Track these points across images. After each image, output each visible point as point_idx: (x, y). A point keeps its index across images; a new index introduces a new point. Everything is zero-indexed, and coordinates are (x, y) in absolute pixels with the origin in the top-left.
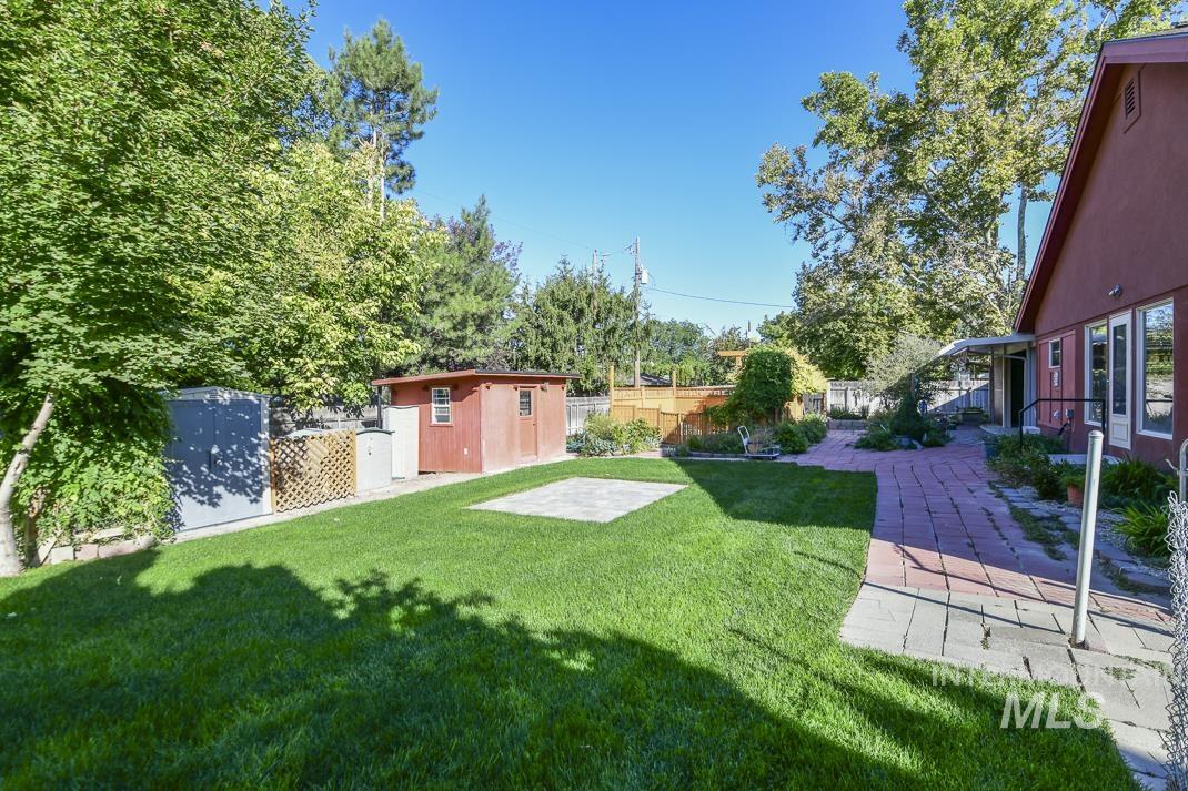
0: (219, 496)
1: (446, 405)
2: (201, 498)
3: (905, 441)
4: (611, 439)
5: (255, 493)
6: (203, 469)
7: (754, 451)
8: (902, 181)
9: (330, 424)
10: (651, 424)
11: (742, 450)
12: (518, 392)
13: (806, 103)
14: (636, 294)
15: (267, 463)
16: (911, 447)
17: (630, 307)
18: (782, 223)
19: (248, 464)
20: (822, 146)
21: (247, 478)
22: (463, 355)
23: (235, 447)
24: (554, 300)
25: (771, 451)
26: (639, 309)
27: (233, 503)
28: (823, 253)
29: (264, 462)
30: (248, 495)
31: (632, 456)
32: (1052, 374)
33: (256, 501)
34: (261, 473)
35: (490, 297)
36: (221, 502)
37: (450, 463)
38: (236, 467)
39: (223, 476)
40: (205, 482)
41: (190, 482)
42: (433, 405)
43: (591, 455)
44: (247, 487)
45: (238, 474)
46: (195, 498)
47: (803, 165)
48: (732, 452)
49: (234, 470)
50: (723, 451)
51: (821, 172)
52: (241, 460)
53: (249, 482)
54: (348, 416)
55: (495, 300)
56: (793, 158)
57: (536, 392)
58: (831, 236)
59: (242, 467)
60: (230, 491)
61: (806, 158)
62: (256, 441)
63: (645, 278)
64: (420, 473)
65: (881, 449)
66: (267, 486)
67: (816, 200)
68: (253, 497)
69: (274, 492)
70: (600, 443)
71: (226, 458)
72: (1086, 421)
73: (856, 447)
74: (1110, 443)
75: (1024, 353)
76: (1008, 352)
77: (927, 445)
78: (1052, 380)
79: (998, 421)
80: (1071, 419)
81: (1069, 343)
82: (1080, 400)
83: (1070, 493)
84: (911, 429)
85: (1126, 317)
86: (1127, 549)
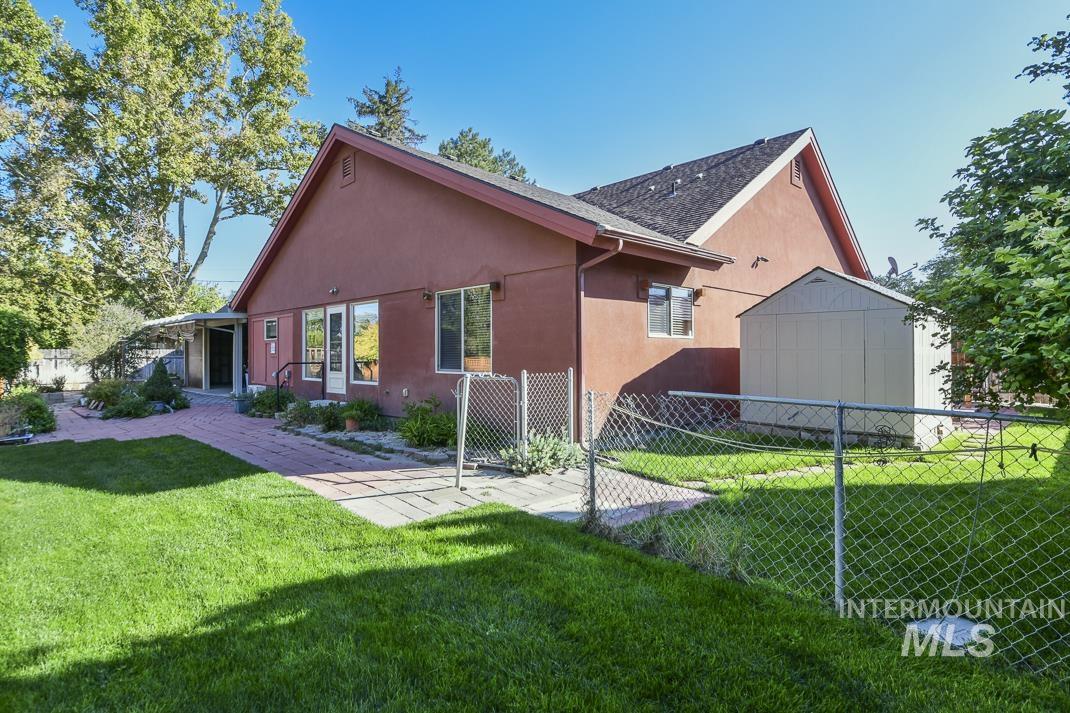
3: (159, 406)
8: (75, 136)
16: (165, 411)
32: (267, 345)
65: (139, 416)
72: (304, 378)
73: (105, 418)
74: (328, 391)
75: (232, 327)
76: (211, 325)
77: (177, 408)
78: (268, 350)
79: (197, 384)
80: (289, 378)
81: (286, 323)
82: (297, 363)
83: (348, 423)
84: (164, 392)
85: (341, 309)
86: (409, 446)
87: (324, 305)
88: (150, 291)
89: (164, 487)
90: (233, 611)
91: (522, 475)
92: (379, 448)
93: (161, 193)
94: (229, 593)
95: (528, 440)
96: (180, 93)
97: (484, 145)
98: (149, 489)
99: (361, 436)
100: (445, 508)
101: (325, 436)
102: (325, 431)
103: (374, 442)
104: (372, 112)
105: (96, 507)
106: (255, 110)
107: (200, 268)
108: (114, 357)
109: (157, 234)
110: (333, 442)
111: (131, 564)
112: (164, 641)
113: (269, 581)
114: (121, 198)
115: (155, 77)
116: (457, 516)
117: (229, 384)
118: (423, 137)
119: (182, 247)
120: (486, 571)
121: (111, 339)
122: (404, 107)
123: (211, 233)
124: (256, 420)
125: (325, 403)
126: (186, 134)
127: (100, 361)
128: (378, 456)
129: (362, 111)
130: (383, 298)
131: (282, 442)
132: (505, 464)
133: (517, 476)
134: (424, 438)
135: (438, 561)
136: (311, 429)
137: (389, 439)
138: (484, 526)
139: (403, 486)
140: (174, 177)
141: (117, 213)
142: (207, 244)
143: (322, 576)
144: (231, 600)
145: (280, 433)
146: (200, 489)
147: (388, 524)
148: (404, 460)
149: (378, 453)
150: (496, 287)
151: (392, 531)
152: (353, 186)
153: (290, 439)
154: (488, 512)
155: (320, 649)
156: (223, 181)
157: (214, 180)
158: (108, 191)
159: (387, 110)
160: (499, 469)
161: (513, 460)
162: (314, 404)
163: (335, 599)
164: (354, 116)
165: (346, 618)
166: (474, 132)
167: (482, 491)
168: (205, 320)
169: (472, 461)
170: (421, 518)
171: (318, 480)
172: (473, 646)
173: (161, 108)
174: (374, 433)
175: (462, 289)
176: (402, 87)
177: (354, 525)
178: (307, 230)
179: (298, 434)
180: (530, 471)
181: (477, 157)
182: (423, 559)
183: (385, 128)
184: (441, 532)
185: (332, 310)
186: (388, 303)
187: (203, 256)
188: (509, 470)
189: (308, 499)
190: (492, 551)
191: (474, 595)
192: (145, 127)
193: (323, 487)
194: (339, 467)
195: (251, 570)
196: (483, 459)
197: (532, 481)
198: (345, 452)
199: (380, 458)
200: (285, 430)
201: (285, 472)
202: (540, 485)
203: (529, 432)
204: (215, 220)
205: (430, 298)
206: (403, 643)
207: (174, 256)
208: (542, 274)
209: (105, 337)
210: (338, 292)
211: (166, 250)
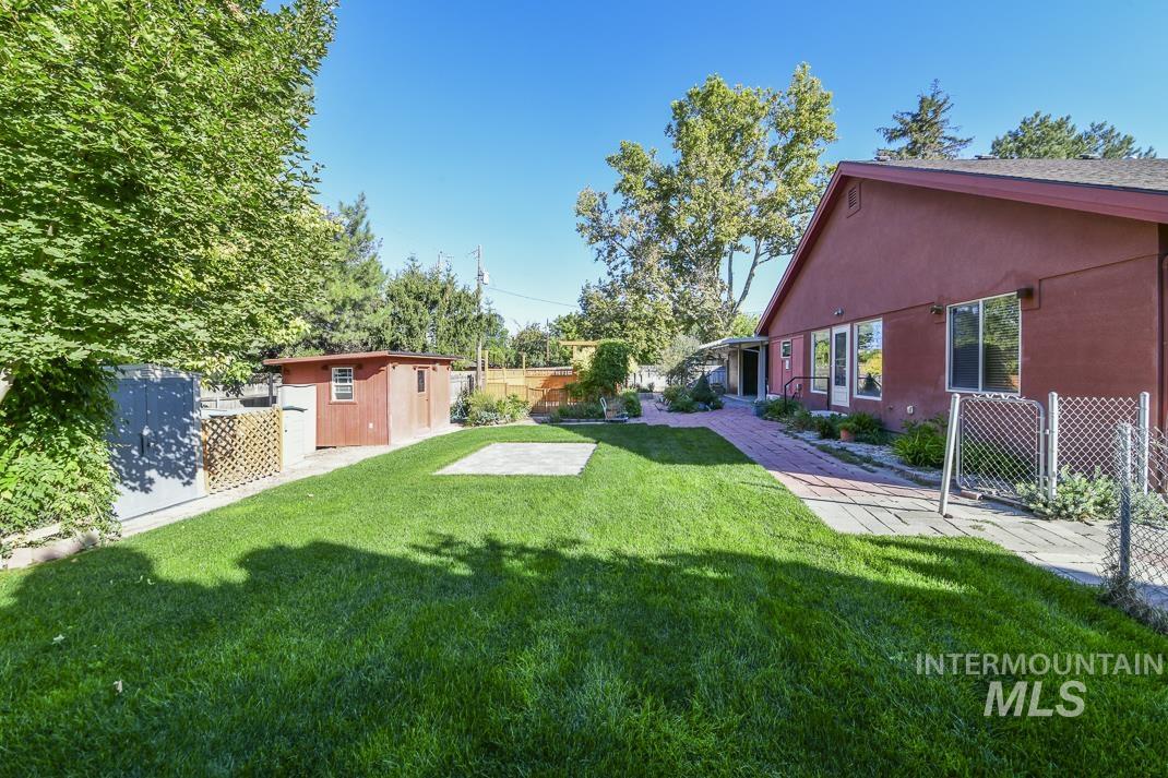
0: (151, 481)
1: (348, 384)
2: (133, 484)
3: (702, 406)
4: (495, 411)
5: (187, 475)
6: (134, 452)
7: (610, 416)
8: (665, 225)
9: (207, 403)
10: (522, 398)
11: (602, 415)
12: (416, 372)
13: (609, 160)
14: (478, 292)
15: (198, 443)
16: (706, 410)
17: (475, 301)
18: (590, 247)
19: (180, 445)
20: (619, 194)
21: (179, 459)
22: (336, 337)
23: (166, 428)
24: (409, 292)
25: (623, 416)
26: (482, 303)
27: (166, 488)
28: (615, 273)
29: (196, 442)
30: (181, 478)
31: (514, 424)
32: (783, 362)
33: (188, 483)
34: (194, 454)
35: (367, 285)
36: (153, 487)
37: (352, 437)
38: (168, 449)
39: (156, 460)
40: (137, 467)
41: (121, 467)
42: (333, 383)
43: (478, 424)
44: (180, 470)
45: (171, 456)
46: (126, 485)
47: (605, 205)
48: (593, 417)
49: (166, 452)
50: (587, 417)
51: (617, 213)
52: (172, 441)
53: (182, 463)
54: (228, 395)
55: (372, 289)
56: (599, 200)
57: (429, 372)
58: (619, 261)
59: (174, 448)
60: (162, 475)
61: (607, 201)
62: (188, 421)
63: (486, 279)
64: (318, 448)
65: (688, 412)
66: (200, 467)
67: (614, 234)
68: (186, 479)
69: (207, 473)
70: (485, 414)
71: (158, 439)
72: (812, 391)
73: (669, 411)
74: (833, 403)
75: (757, 348)
76: (744, 347)
77: (714, 408)
78: (784, 365)
79: (734, 392)
80: (800, 390)
81: (798, 342)
82: (806, 377)
83: (842, 433)
84: (706, 397)
85: (846, 329)
86: (903, 463)
87: (829, 326)
88: (707, 324)
89: (681, 462)
90: (684, 556)
91: (1046, 518)
92: (868, 460)
93: (715, 252)
94: (685, 544)
95: (1059, 477)
96: (729, 174)
97: (1060, 125)
98: (672, 461)
99: (853, 447)
100: (915, 529)
101: (819, 442)
102: (820, 438)
103: (864, 454)
104: (904, 134)
105: (640, 467)
106: (787, 168)
107: (743, 303)
108: (681, 371)
109: (711, 282)
110: (824, 449)
111: (643, 506)
112: (636, 560)
113: (718, 545)
114: (691, 261)
115: (711, 169)
116: (923, 541)
117: (755, 393)
118: (969, 140)
119: (730, 289)
120: (924, 602)
121: (679, 358)
122: (942, 117)
123: (751, 275)
124: (768, 422)
125: (826, 414)
126: (732, 204)
127: (672, 373)
128: (863, 468)
129: (892, 136)
130: (887, 316)
131: (779, 442)
132: (1020, 500)
133: (1036, 517)
134: (920, 458)
135: (872, 576)
136: (808, 435)
137: (881, 453)
138: (948, 559)
139: (877, 500)
140: (724, 238)
141: (688, 271)
142: (748, 284)
143: (759, 554)
144: (687, 550)
145: (782, 435)
146: (703, 467)
147: (840, 529)
148: (891, 476)
149: (865, 465)
150: (1027, 294)
151: (843, 536)
152: (857, 215)
153: (788, 442)
154: (966, 546)
155: (729, 606)
156: (760, 233)
157: (754, 233)
158: (683, 257)
159: (922, 126)
160: (1012, 505)
161: (1032, 498)
162: (815, 414)
163: (758, 574)
164: (883, 144)
165: (759, 591)
166: (1042, 115)
167: (973, 523)
168: (740, 343)
169: (976, 490)
170: (880, 532)
171: (794, 478)
172: (868, 661)
173: (715, 190)
174: (869, 446)
175: (981, 301)
176: (940, 98)
177: (806, 522)
178: (817, 261)
179: (796, 438)
180: (1058, 515)
181: (1048, 142)
182: (859, 569)
183: (919, 145)
184: (893, 551)
185: (837, 330)
186: (895, 320)
187: (745, 293)
188: (1025, 509)
189: (777, 491)
190: (945, 586)
191: (896, 618)
192: (705, 206)
193: (795, 485)
194: (821, 471)
195: (709, 532)
196: (991, 490)
197: (1058, 527)
198: (832, 459)
199: (869, 470)
200: (786, 433)
201: (769, 465)
202: (1070, 534)
203: (1059, 468)
204: (755, 265)
205: (940, 312)
206: (799, 630)
207: (724, 297)
208: (1097, 273)
209: (676, 357)
210: (843, 312)
211: (719, 292)
